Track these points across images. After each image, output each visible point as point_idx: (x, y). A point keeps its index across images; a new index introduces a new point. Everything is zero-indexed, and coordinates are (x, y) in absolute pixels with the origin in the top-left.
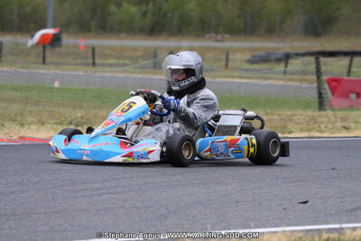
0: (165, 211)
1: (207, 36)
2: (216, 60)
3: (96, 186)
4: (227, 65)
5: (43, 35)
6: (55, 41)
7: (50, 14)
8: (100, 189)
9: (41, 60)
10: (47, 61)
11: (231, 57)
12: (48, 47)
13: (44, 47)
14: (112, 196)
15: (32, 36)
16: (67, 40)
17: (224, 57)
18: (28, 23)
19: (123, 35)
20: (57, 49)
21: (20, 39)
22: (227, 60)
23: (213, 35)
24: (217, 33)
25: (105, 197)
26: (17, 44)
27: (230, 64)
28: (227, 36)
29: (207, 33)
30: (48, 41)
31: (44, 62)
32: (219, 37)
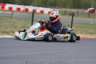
3: (91, 51)
5: (90, 10)
6: (93, 11)
8: (92, 52)
9: (88, 16)
10: (90, 16)
13: (89, 13)
14: (95, 54)
15: (87, 10)
25: (93, 54)
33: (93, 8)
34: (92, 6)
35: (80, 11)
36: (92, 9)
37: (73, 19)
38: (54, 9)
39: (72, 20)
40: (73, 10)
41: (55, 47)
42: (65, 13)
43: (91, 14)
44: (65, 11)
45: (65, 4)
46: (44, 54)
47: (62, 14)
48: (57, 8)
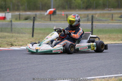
0: (90, 69)
1: (106, 9)
2: (109, 17)
3: (67, 61)
4: (112, 19)
5: (50, 11)
6: (54, 13)
7: (52, 4)
9: (49, 19)
10: (51, 20)
11: (114, 16)
12: (51, 15)
15: (46, 12)
16: (58, 12)
17: (111, 16)
18: (45, 7)
19: (77, 10)
20: (55, 16)
21: (42, 13)
22: (112, 17)
23: (108, 9)
24: (109, 8)
26: (41, 15)
27: (113, 18)
28: (112, 9)
29: (105, 8)
30: (52, 13)
31: (50, 20)
32: (110, 9)
33: (54, 8)
34: (52, 6)
35: (38, 13)
36: (52, 10)
37: (35, 24)
38: (5, 13)
39: (33, 25)
40: (28, 13)
41: (21, 60)
42: (19, 18)
43: (52, 17)
44: (20, 15)
45: (18, 6)
46: (10, 70)
47: (16, 19)
48: (8, 12)
